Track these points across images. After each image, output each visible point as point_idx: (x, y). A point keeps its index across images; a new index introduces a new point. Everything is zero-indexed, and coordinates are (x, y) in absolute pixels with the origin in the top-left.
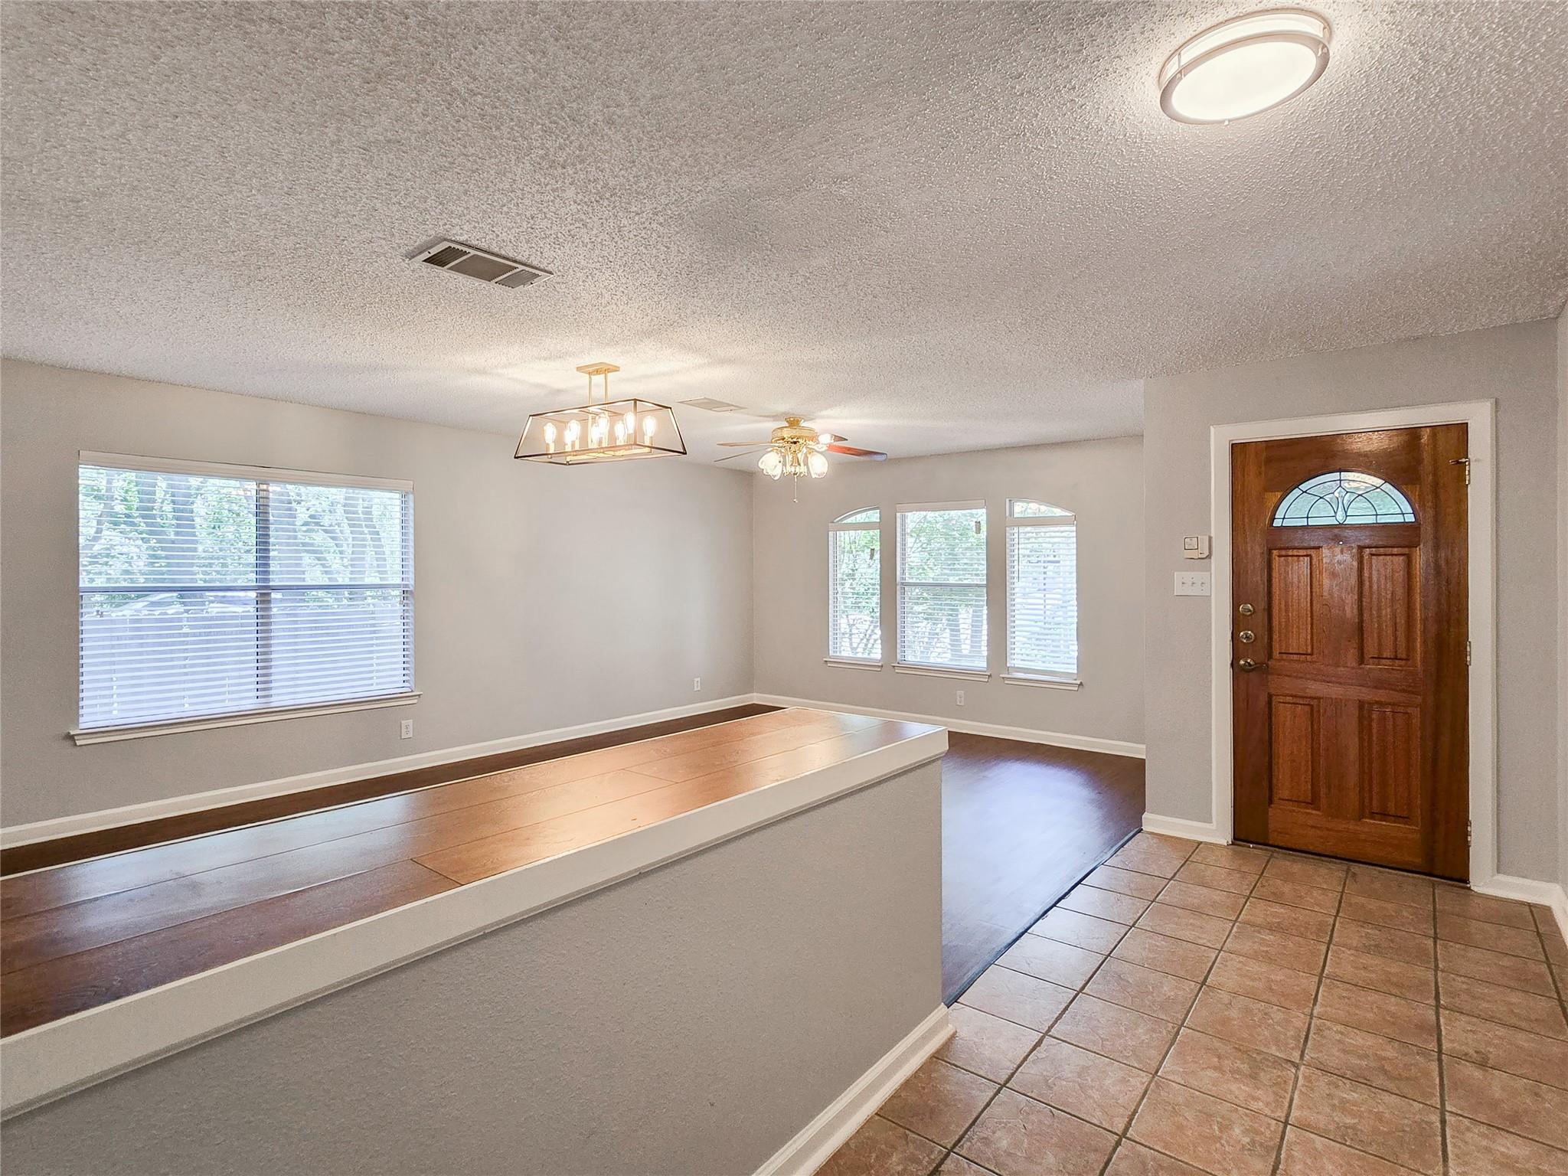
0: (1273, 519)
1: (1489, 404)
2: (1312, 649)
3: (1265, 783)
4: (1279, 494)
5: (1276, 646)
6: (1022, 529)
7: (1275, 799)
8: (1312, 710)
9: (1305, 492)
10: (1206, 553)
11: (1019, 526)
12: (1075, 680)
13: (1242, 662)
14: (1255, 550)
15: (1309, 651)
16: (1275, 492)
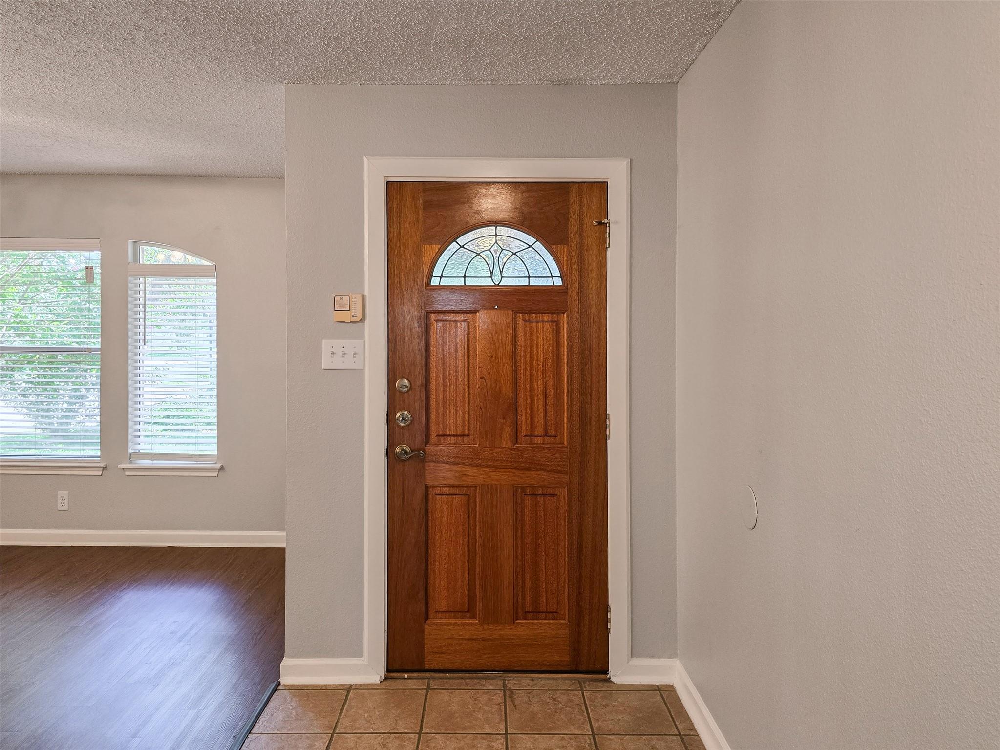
0: (430, 276)
1: (625, 163)
2: (469, 430)
3: (421, 595)
4: (436, 248)
5: (433, 427)
6: (149, 280)
7: (431, 613)
8: (469, 500)
9: (463, 247)
10: (360, 316)
11: (145, 276)
12: (216, 463)
13: (398, 450)
14: (410, 313)
15: (466, 432)
16: (433, 244)
